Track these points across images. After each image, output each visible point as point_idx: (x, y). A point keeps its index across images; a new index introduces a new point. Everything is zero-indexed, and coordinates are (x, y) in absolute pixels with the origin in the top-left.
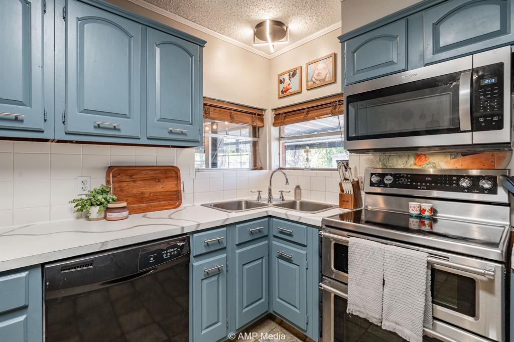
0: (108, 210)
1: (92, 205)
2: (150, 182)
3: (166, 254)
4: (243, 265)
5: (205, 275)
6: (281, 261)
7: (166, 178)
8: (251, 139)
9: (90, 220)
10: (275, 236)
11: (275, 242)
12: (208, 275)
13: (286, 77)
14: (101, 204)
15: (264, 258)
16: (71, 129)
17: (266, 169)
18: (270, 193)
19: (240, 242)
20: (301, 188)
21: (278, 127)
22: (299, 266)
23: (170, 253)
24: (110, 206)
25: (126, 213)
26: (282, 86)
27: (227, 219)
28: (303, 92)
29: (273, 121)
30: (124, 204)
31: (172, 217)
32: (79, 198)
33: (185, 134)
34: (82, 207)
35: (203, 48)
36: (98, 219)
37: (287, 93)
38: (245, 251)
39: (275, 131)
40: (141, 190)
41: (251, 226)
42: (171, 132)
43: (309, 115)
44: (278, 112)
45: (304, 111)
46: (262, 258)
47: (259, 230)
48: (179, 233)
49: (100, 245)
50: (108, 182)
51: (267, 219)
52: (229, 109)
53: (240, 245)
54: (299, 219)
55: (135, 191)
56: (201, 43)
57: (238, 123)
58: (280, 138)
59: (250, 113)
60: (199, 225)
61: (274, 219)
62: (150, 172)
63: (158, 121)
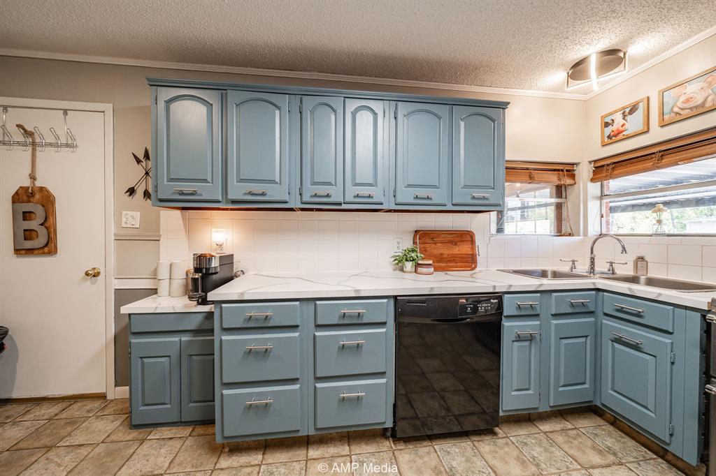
0: (418, 265)
1: (407, 260)
2: (448, 244)
3: (481, 307)
4: (561, 338)
5: (516, 338)
6: (617, 345)
7: (462, 241)
8: (554, 200)
9: (405, 272)
10: (606, 314)
11: (607, 321)
12: (519, 339)
13: (618, 118)
14: (413, 260)
15: (589, 338)
16: (399, 200)
17: (579, 235)
18: (593, 263)
19: (557, 313)
20: (646, 259)
21: (600, 183)
22: (655, 357)
23: (485, 307)
24: (420, 262)
25: (432, 270)
26: (608, 131)
27: (541, 285)
28: (651, 131)
29: (591, 176)
30: (431, 262)
31: (474, 276)
32: (397, 254)
33: (487, 199)
34: (399, 261)
35: (506, 110)
36: (411, 272)
37: (620, 136)
38: (564, 324)
39: (594, 188)
40: (442, 251)
41: (572, 297)
42: (474, 198)
43: (663, 161)
44: (599, 164)
45: (653, 156)
46: (586, 337)
47: (582, 303)
48: (491, 291)
49: (429, 290)
50: (415, 243)
51: (594, 292)
52: (527, 169)
53: (556, 316)
54: (657, 297)
55: (436, 252)
56: (503, 106)
57: (539, 183)
58: (602, 196)
59: (555, 170)
60: (510, 286)
61: (605, 293)
62: (447, 236)
63: (462, 188)
